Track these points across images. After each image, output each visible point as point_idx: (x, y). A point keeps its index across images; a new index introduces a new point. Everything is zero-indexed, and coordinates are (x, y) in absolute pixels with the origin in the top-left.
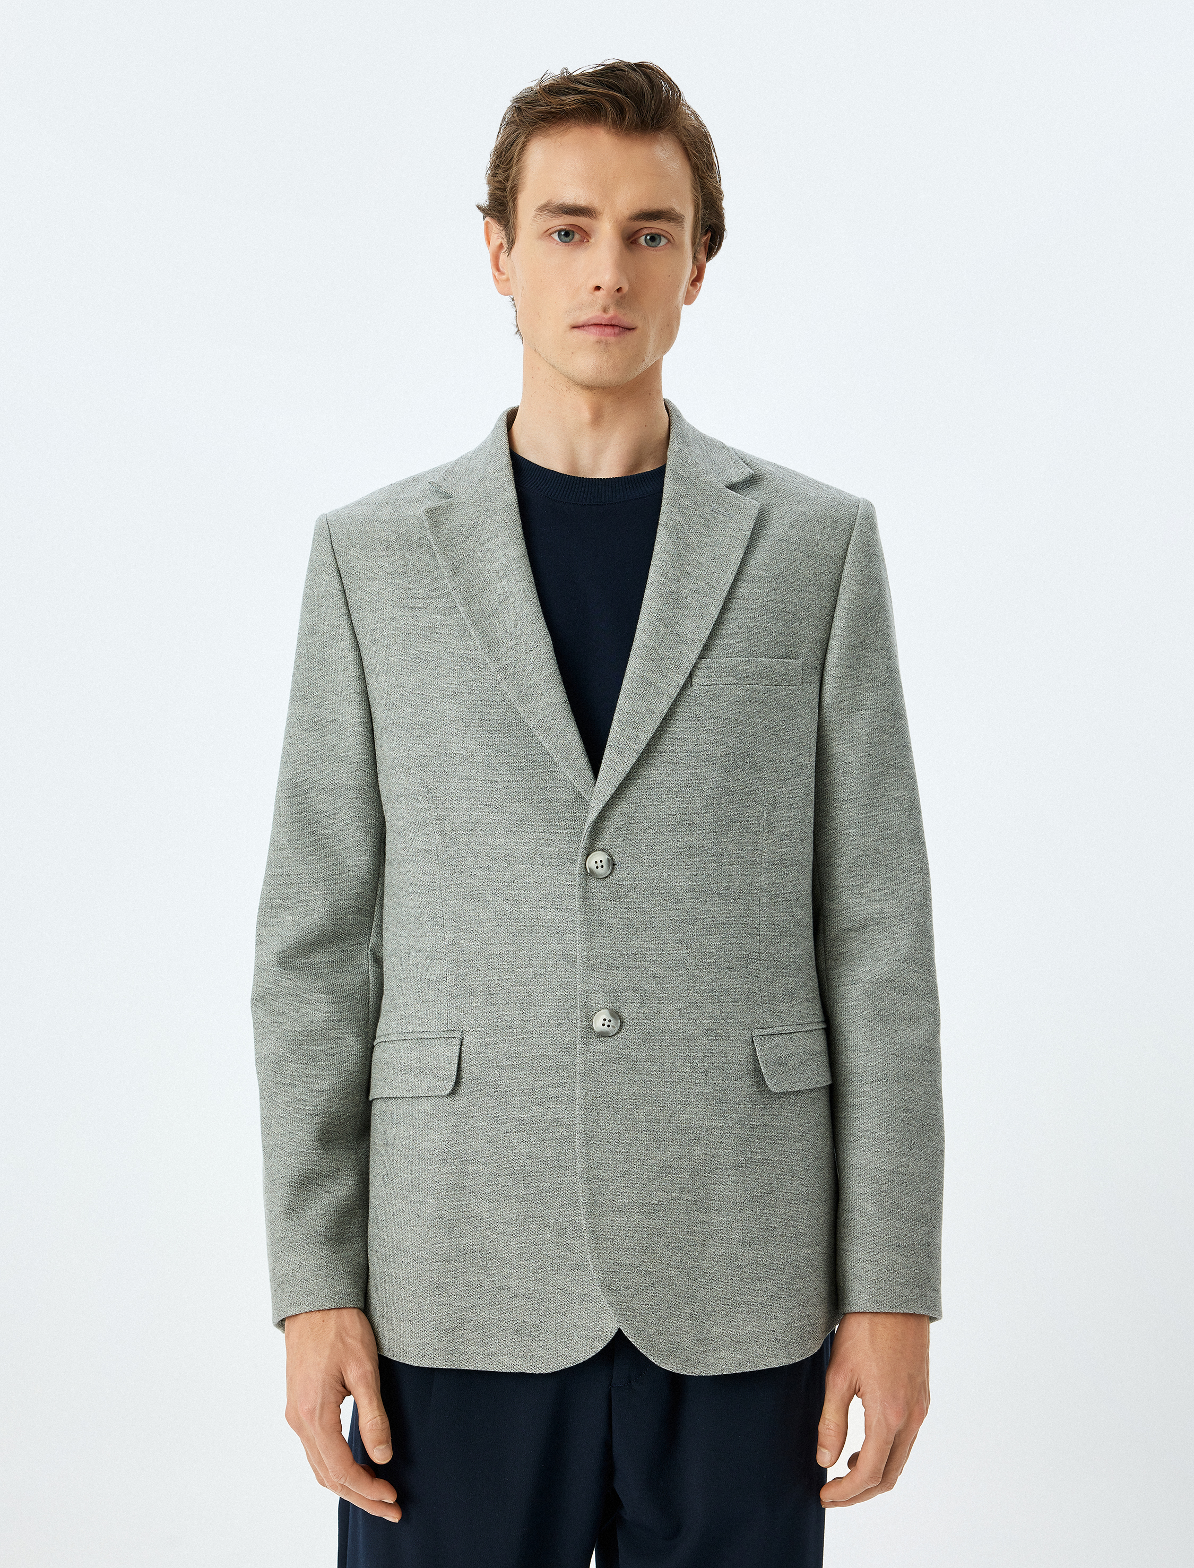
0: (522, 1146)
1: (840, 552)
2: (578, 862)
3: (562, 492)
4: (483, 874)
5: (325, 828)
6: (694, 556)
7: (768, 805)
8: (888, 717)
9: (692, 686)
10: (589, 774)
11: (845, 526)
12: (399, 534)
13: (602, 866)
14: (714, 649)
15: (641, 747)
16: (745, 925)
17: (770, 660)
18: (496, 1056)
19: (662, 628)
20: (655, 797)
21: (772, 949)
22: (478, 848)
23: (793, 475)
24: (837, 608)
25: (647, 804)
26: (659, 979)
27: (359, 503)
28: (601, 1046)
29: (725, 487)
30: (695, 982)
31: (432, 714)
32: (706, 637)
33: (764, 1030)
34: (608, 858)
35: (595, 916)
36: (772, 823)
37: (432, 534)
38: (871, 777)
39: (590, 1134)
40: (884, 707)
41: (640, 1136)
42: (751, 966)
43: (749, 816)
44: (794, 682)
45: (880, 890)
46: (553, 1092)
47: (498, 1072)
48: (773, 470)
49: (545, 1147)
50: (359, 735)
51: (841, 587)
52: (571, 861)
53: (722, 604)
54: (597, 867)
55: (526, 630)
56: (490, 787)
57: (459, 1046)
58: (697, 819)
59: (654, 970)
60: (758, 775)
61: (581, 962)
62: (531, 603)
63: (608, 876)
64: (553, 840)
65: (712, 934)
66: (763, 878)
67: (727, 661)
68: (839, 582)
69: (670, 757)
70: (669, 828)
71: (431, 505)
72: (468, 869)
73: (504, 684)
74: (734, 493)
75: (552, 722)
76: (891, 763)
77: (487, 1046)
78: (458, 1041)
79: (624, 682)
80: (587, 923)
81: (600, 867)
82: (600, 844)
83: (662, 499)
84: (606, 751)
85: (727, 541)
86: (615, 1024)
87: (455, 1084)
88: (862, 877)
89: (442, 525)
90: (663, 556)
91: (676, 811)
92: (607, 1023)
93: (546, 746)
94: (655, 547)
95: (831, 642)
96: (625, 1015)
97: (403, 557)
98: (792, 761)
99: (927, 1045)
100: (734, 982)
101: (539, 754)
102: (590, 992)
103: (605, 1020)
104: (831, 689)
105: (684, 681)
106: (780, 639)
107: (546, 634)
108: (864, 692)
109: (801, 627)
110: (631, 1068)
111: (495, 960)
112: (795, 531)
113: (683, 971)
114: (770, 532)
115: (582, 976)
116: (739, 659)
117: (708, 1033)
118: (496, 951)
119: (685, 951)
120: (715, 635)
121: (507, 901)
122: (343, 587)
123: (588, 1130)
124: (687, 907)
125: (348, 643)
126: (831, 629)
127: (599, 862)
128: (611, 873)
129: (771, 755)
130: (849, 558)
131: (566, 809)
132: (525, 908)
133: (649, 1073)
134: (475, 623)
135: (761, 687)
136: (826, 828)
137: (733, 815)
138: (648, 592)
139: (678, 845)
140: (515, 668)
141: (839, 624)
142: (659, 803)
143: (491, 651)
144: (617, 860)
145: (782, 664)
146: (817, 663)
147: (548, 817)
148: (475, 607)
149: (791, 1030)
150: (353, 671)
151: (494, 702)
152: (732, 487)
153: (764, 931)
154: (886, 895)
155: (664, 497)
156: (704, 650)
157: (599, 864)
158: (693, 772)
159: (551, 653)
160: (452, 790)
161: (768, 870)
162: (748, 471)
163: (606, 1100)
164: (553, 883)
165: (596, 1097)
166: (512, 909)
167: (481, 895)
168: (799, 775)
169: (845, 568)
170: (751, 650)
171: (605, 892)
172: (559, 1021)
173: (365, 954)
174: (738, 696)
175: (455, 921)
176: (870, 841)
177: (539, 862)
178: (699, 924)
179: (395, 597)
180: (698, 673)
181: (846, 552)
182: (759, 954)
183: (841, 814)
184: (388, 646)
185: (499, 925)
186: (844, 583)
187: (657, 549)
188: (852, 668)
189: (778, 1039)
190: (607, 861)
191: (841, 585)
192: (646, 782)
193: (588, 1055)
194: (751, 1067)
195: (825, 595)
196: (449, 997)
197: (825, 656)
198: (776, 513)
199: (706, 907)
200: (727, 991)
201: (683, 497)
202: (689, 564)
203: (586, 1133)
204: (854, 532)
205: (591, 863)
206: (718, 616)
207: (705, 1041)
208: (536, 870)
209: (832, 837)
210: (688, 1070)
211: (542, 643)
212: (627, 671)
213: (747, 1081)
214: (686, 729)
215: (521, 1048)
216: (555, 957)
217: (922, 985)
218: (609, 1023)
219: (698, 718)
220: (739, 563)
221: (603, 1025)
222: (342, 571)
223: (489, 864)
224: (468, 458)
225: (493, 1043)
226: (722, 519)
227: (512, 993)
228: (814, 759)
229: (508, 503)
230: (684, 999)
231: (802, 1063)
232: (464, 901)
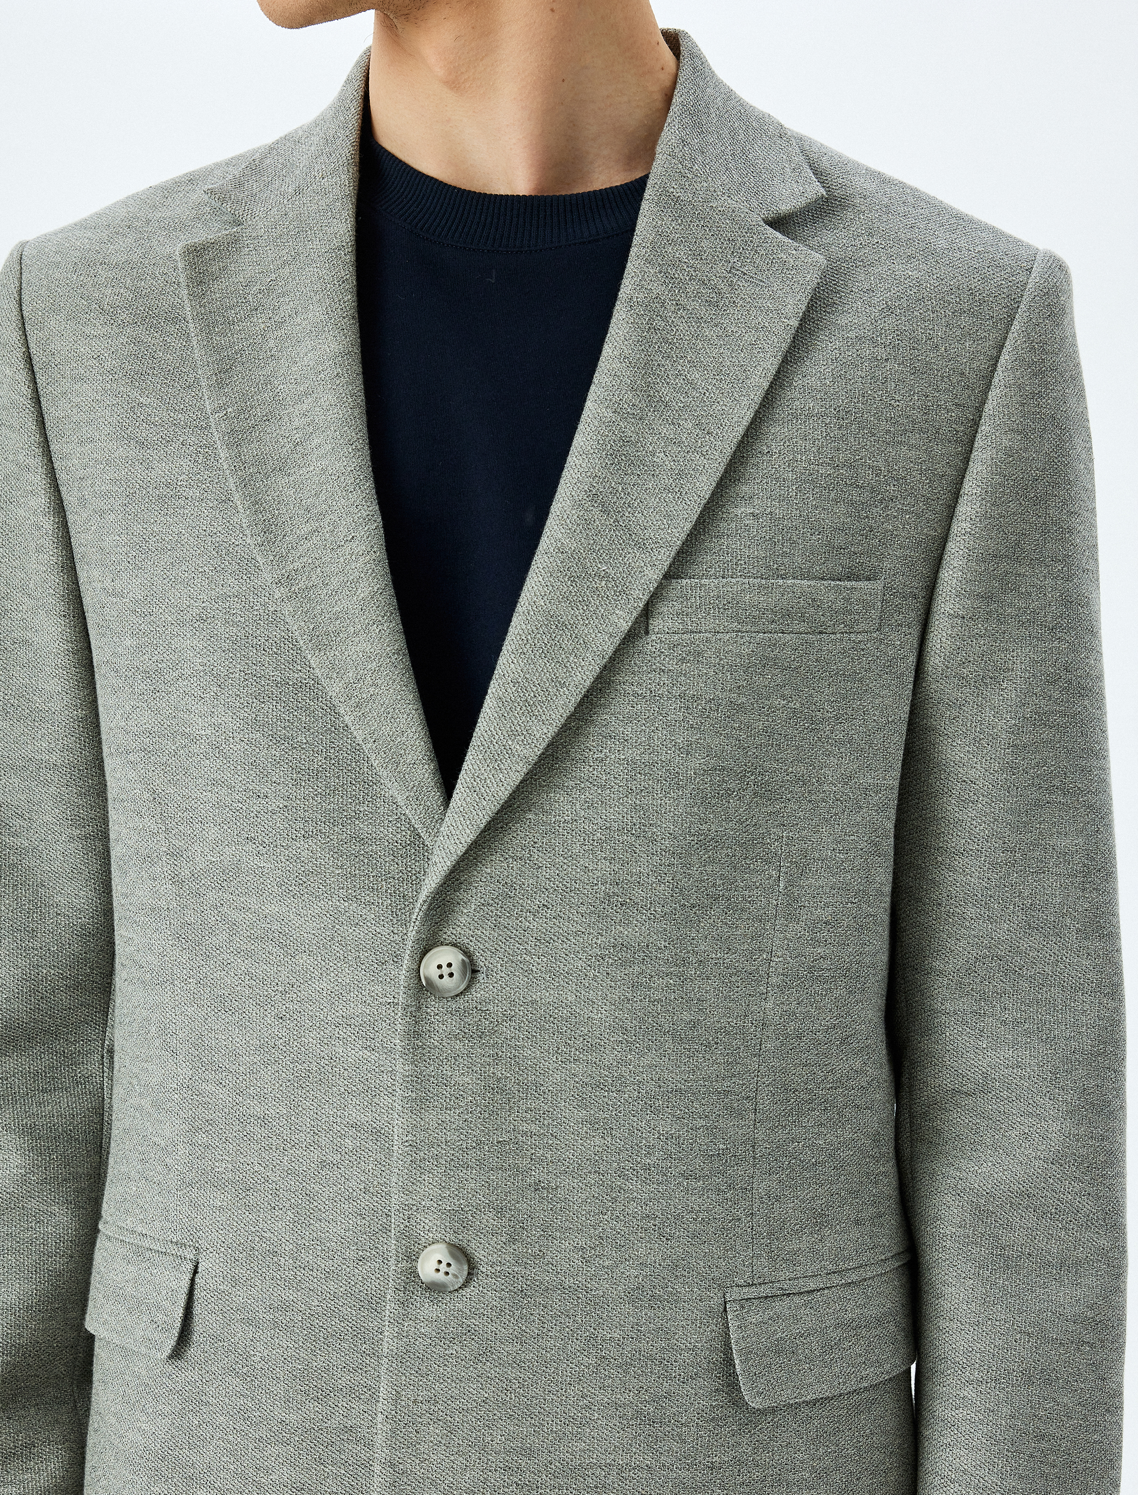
0: (285, 1469)
1: (982, 363)
2: (405, 967)
3: (443, 222)
4: (243, 965)
5: (15, 835)
6: (680, 367)
7: (789, 865)
8: (1056, 695)
9: (647, 633)
10: (435, 796)
11: (998, 311)
12: (137, 293)
13: (451, 975)
14: (700, 559)
15: (533, 752)
16: (727, 1093)
17: (812, 583)
18: (249, 1301)
19: (596, 512)
20: (559, 849)
21: (781, 1135)
22: (235, 915)
23: (911, 200)
24: (967, 478)
25: (542, 862)
26: (545, 1191)
27: (83, 225)
28: (428, 1310)
29: (762, 223)
30: (614, 1201)
31: (165, 655)
32: (683, 536)
33: (753, 1289)
34: (463, 960)
35: (432, 1068)
36: (796, 900)
37: (191, 298)
38: (1011, 811)
39: (401, 1466)
40: (1048, 675)
41: (493, 1477)
42: (734, 1171)
43: (747, 888)
44: (862, 626)
45: (1017, 1023)
46: (344, 1380)
47: (250, 1331)
48: (871, 186)
49: (326, 1475)
50: (65, 673)
51: (979, 436)
52: (395, 959)
53: (722, 469)
54: (441, 977)
55: (334, 503)
56: (256, 806)
57: (189, 1276)
58: (638, 894)
59: (537, 1174)
60: (770, 809)
61: (400, 1152)
62: (350, 450)
63: (461, 993)
64: (365, 917)
65: (656, 1111)
66: (770, 1005)
67: (721, 584)
68: (975, 424)
69: (595, 772)
70: (583, 909)
71: (200, 235)
72: (218, 952)
73: (287, 608)
74: (778, 235)
75: (372, 689)
76: (1056, 782)
77: (235, 1282)
78: (190, 1266)
79: (515, 621)
80: (417, 1080)
81: (446, 977)
82: (449, 933)
83: (630, 246)
84: (469, 757)
85: (749, 337)
86: (459, 1271)
87: (178, 1344)
88: (984, 997)
89: (213, 280)
90: (616, 365)
91: (598, 877)
92: (444, 1268)
93: (359, 736)
94: (606, 346)
95: (951, 546)
96: (480, 1255)
97: (137, 341)
98: (847, 779)
99: (1090, 1314)
100: (694, 1201)
101: (349, 747)
102: (415, 1208)
103: (440, 1262)
104: (944, 640)
105: (630, 624)
106: (840, 540)
107: (371, 513)
108: (1011, 646)
109: (888, 515)
110: (484, 1354)
111: (256, 1128)
112: (891, 320)
113: (592, 1178)
114: (843, 320)
115: (401, 1179)
116: (746, 581)
117: (634, 1296)
118: (258, 1110)
119: (598, 1141)
120: (704, 530)
121: (281, 1021)
122: (36, 390)
123: (397, 1459)
124: (609, 1058)
125: (41, 500)
126: (952, 518)
127: (445, 966)
128: (468, 987)
129: (801, 769)
130: (1000, 376)
131: (392, 857)
132: (311, 1038)
133: (518, 1364)
134: (244, 484)
135: (788, 637)
136: (919, 900)
137: (714, 885)
138: (579, 440)
139: (599, 942)
140: (309, 578)
141: (966, 509)
142: (565, 861)
143: (268, 542)
144: (481, 963)
145: (838, 591)
146: (917, 585)
147: (357, 872)
148: (250, 451)
149: (813, 1286)
150: (50, 555)
151: (271, 641)
152: (780, 223)
153: (765, 1102)
154: (1027, 1033)
155: (635, 242)
156: (679, 561)
157: (445, 971)
158: (638, 802)
159: (379, 552)
160: (193, 802)
161: (782, 988)
162: (816, 190)
163: (433, 1407)
164: (360, 996)
165: (415, 1402)
166: (288, 1037)
167: (237, 1003)
168: (861, 808)
169: (990, 397)
170: (775, 562)
171: (452, 1024)
172: (360, 1253)
173: (97, 1057)
174: (740, 656)
175: (194, 1045)
176: (1002, 930)
177: (338, 955)
178: (630, 1092)
179: (114, 420)
180: (664, 608)
181: (995, 365)
182: (753, 1147)
183: (950, 876)
184: (102, 513)
185: (266, 1064)
186: (984, 428)
187: (607, 350)
188: (988, 598)
189: (780, 1306)
190: (460, 965)
191: (979, 430)
192: (544, 819)
193: (406, 1324)
194: (717, 1357)
195: (944, 451)
196: (179, 1183)
197: (937, 572)
198: (861, 280)
199: (645, 1061)
200: (678, 1217)
201: (672, 242)
202: (668, 384)
203: (393, 1465)
204: (1015, 323)
205: (429, 969)
206: (713, 494)
207: (628, 1308)
208: (332, 969)
209: (930, 919)
210: (592, 1361)
211: (362, 532)
212: (520, 600)
213: (707, 1384)
214: (629, 719)
215: (290, 1295)
216: (359, 1134)
217: (1088, 1205)
218: (447, 1270)
219: (654, 697)
220: (766, 385)
221: (438, 1270)
222: (35, 359)
223: (253, 947)
224: (292, 141)
225: (244, 1278)
226: (745, 288)
227: (281, 1190)
228: (897, 774)
229: (336, 242)
230: (592, 1231)
231: (828, 1347)
232: (209, 1009)
